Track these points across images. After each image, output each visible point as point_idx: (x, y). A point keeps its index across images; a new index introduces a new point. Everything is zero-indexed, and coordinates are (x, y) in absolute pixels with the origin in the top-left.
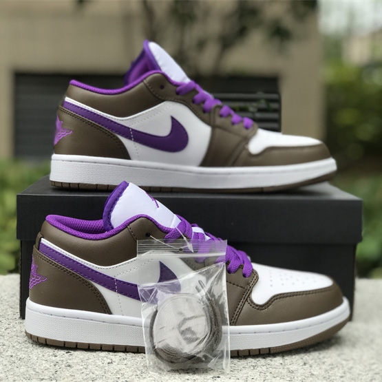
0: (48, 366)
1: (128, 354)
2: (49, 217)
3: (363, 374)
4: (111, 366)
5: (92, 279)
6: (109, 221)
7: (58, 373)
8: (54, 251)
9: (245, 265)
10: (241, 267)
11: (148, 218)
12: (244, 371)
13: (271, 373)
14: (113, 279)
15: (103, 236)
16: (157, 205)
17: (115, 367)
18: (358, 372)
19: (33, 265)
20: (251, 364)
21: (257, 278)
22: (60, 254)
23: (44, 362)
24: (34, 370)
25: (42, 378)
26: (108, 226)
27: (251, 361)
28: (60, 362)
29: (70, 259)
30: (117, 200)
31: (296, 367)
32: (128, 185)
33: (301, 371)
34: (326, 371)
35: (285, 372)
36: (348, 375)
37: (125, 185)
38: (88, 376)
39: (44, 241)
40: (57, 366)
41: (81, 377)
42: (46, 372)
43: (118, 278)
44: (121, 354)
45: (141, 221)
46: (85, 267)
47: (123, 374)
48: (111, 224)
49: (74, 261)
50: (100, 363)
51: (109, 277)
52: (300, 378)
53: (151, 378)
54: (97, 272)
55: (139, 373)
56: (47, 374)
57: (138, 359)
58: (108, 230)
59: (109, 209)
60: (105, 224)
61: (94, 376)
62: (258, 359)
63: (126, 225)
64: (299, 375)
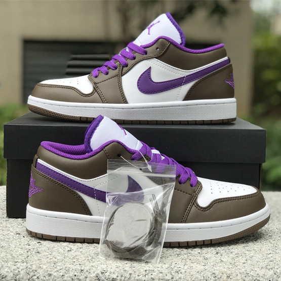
0: (22, 252)
1: (84, 244)
2: (44, 143)
3: (261, 261)
4: (70, 253)
5: (77, 189)
6: (89, 146)
7: (29, 257)
8: (47, 168)
9: (192, 178)
10: (189, 179)
11: (119, 143)
12: (170, 258)
13: (190, 259)
14: (93, 189)
15: (85, 157)
16: (125, 133)
17: (73, 254)
18: (257, 259)
19: (31, 179)
20: (176, 253)
21: (201, 187)
22: (52, 170)
23: (20, 249)
24: (11, 255)
25: (16, 261)
26: (88, 149)
27: (177, 250)
28: (32, 250)
29: (60, 174)
30: (95, 129)
31: (210, 255)
32: (103, 118)
33: (214, 258)
34: (233, 258)
35: (201, 259)
36: (249, 262)
37: (101, 118)
38: (51, 260)
39: (40, 161)
40: (29, 253)
41: (45, 261)
42: (20, 257)
43: (97, 188)
44: (79, 244)
45: (114, 145)
46: (72, 180)
47: (78, 259)
48: (90, 148)
49: (63, 176)
50: (62, 251)
51: (90, 187)
52: (212, 264)
53: (99, 263)
54: (80, 184)
55: (90, 258)
56: (21, 258)
57: (91, 248)
58: (88, 152)
59: (89, 137)
60: (86, 148)
61: (56, 260)
62: (181, 249)
63: (102, 148)
64: (212, 261)
